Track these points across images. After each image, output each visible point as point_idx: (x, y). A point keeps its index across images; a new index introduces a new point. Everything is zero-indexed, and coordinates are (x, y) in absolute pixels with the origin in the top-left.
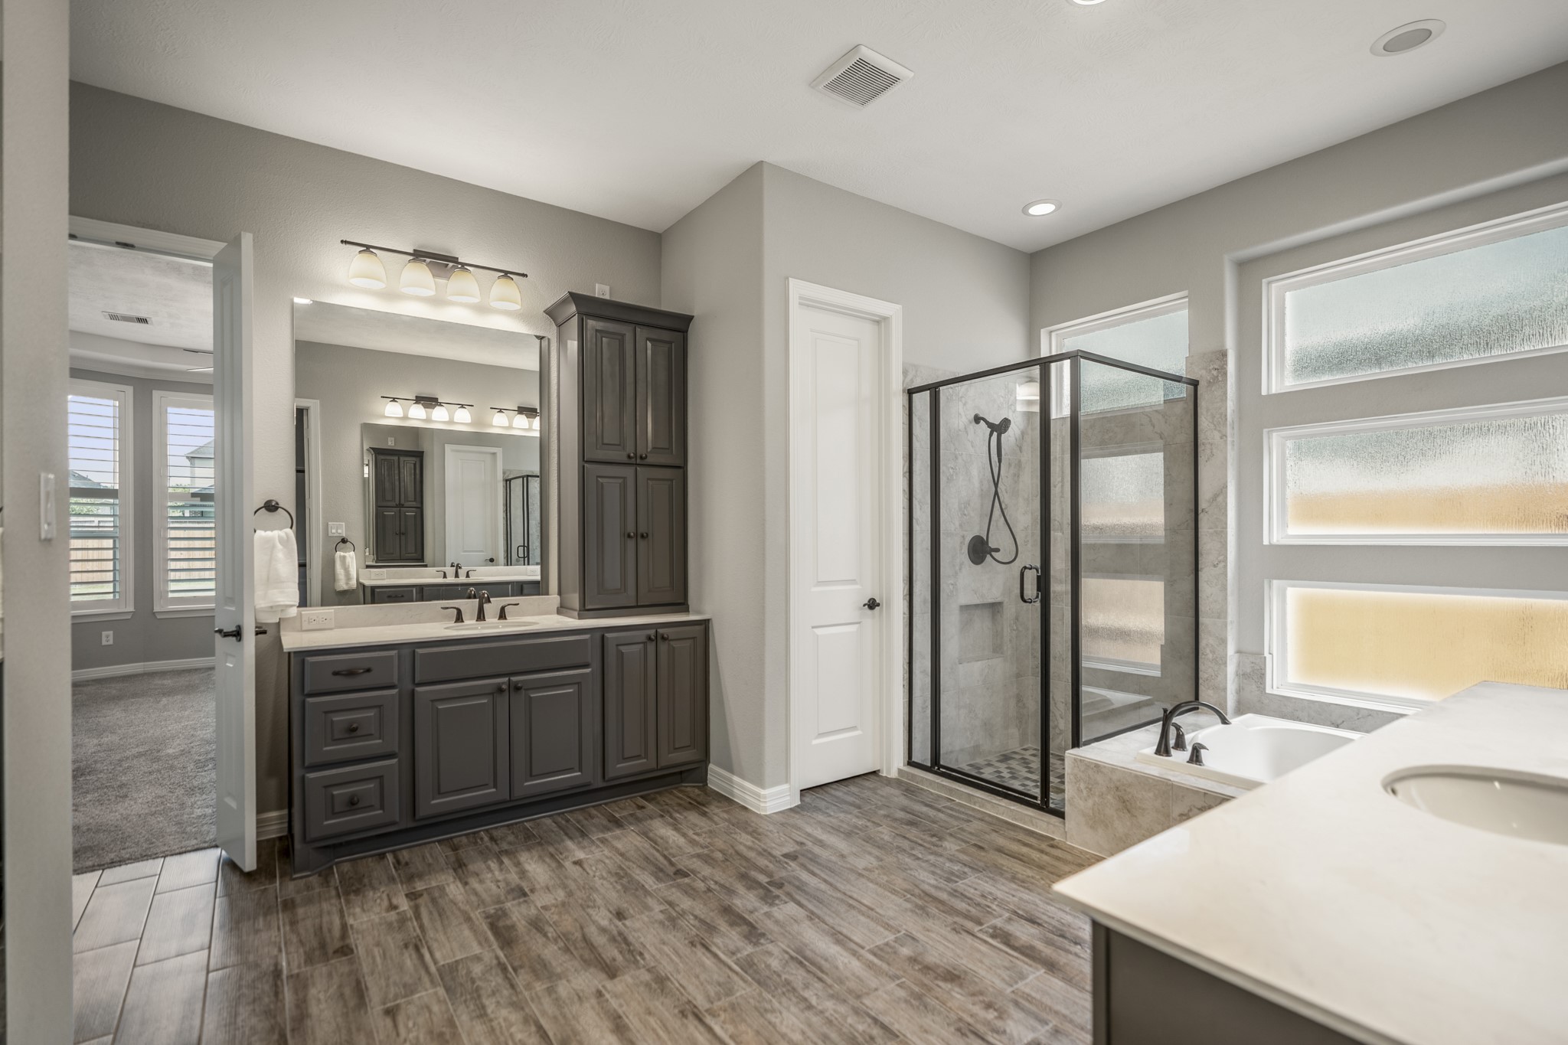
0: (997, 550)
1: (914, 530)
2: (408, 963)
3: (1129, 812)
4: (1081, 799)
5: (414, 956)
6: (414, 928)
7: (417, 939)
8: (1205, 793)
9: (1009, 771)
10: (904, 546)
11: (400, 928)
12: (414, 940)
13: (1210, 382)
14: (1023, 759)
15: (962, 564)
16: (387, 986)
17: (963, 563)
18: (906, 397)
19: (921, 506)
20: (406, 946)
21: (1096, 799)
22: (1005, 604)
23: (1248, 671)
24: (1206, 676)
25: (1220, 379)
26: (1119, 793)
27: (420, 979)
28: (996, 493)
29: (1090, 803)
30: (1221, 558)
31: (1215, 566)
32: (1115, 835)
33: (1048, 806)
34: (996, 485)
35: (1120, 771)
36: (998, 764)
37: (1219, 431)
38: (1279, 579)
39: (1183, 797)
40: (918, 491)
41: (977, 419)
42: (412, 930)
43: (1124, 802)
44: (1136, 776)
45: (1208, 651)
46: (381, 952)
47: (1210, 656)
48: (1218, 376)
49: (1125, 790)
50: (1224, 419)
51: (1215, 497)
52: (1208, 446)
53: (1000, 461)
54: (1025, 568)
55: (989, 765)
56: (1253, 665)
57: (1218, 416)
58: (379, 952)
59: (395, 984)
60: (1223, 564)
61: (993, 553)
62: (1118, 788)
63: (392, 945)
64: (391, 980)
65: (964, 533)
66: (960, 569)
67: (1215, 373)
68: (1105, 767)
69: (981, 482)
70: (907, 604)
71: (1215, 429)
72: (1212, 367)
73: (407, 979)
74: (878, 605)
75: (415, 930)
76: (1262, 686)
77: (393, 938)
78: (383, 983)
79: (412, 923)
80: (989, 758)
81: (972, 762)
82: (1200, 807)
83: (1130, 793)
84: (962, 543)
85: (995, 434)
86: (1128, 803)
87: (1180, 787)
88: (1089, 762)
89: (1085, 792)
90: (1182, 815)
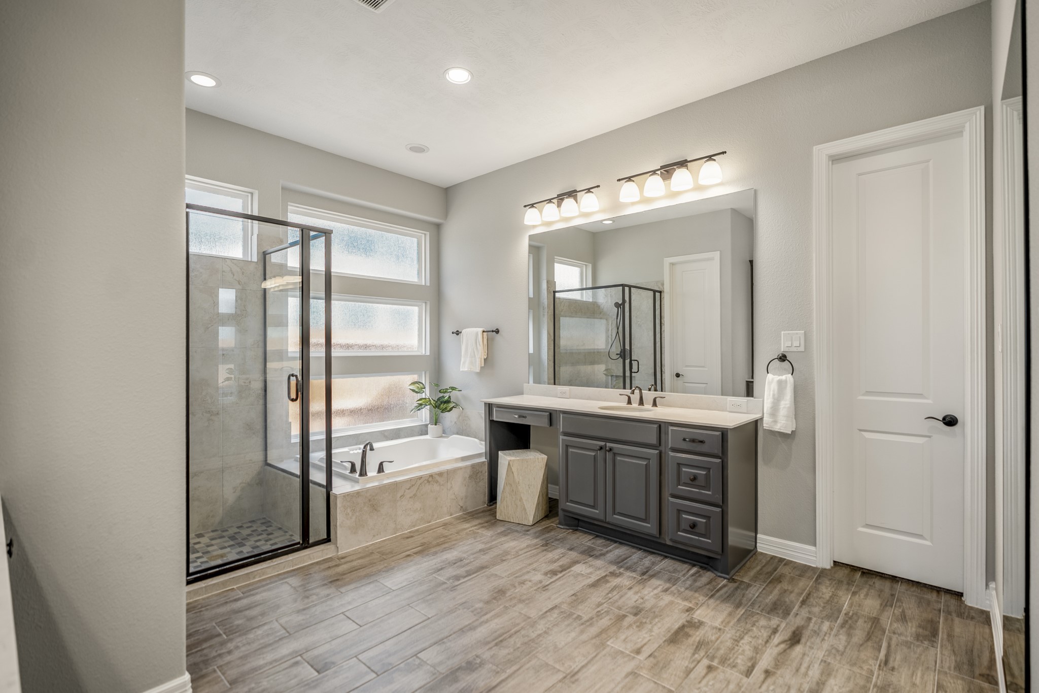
2: (898, 657)
3: (376, 510)
4: (348, 519)
5: (891, 659)
6: (878, 678)
7: (881, 668)
11: (889, 685)
12: (884, 669)
16: (921, 655)
20: (893, 669)
26: (371, 503)
27: (897, 645)
29: (354, 518)
33: (306, 544)
35: (371, 489)
39: (401, 486)
42: (880, 677)
43: (373, 506)
46: (914, 678)
49: (374, 499)
54: (291, 375)
58: (916, 679)
59: (915, 653)
62: (370, 500)
63: (903, 676)
64: (917, 656)
73: (905, 650)
75: (879, 675)
77: (899, 681)
78: (923, 658)
79: (876, 682)
83: (376, 499)
86: (375, 506)
87: (400, 482)
88: (353, 493)
89: (350, 514)
90: (401, 496)
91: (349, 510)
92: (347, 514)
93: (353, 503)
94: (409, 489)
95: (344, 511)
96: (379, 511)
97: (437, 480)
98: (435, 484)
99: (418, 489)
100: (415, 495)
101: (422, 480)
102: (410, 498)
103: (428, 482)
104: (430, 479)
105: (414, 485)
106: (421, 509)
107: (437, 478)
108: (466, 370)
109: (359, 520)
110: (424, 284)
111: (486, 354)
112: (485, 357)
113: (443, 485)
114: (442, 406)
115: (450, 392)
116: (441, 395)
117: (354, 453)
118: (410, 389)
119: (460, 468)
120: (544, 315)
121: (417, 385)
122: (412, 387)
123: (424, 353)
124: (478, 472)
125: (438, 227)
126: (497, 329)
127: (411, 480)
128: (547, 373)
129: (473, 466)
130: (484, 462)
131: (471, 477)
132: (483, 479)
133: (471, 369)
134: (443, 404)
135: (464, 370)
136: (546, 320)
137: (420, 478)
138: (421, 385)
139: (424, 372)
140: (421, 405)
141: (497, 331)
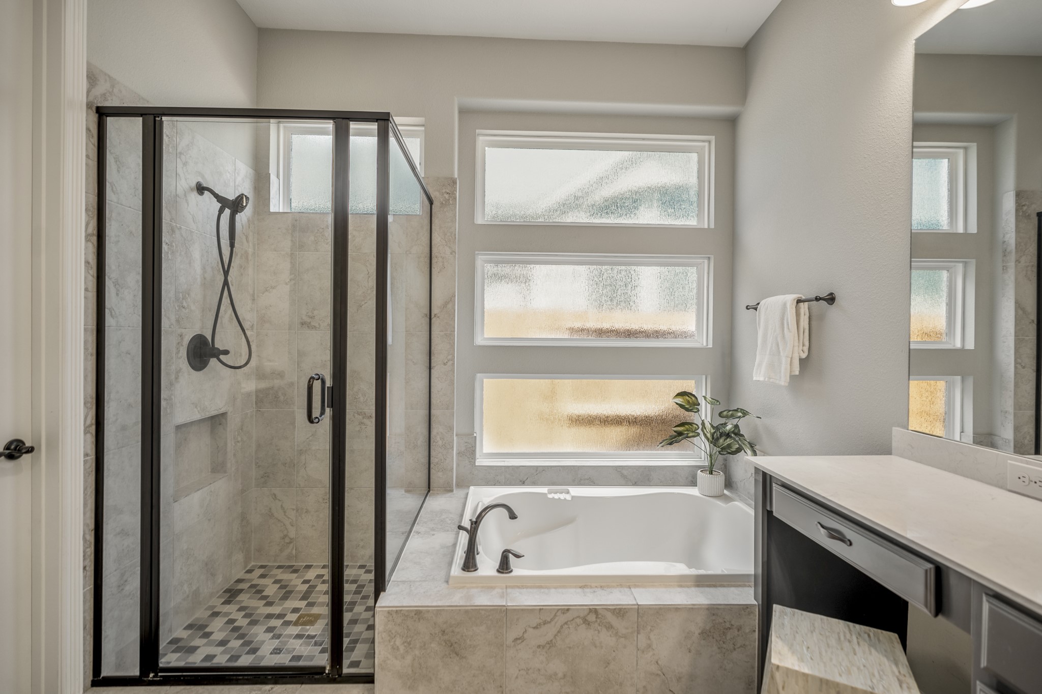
0: (226, 352)
1: (107, 325)
3: (457, 654)
4: (396, 658)
8: (540, 609)
9: (243, 613)
10: (86, 349)
13: (442, 203)
14: (253, 586)
15: (178, 371)
17: (180, 369)
18: (94, 118)
19: (118, 290)
21: (417, 652)
22: (229, 414)
23: (463, 450)
24: (436, 460)
25: (451, 202)
26: (446, 637)
28: (226, 283)
29: (409, 659)
30: (450, 357)
31: (445, 364)
32: (440, 687)
33: (340, 675)
34: (226, 273)
35: (447, 610)
36: (227, 608)
37: (450, 247)
38: (480, 373)
39: (518, 619)
40: (113, 267)
41: (201, 189)
43: (452, 645)
44: (467, 612)
45: (438, 439)
47: (440, 443)
48: (449, 200)
49: (453, 632)
50: (453, 238)
51: (445, 305)
52: (440, 259)
53: (232, 245)
54: (312, 378)
55: (215, 614)
56: (466, 444)
57: (449, 234)
60: (450, 363)
61: (222, 357)
62: (444, 631)
65: (183, 330)
66: (177, 378)
67: (447, 196)
68: (428, 611)
69: (204, 269)
70: (91, 439)
71: (447, 245)
72: (444, 191)
74: (31, 450)
76: (473, 461)
80: (210, 604)
81: (189, 622)
82: (534, 626)
83: (458, 633)
84: (179, 344)
85: (227, 212)
86: (456, 646)
87: (515, 610)
88: (408, 611)
89: (402, 648)
90: (516, 639)
91: (398, 642)
92: (395, 648)
93: (408, 629)
94: (534, 628)
95: (390, 641)
96: (465, 658)
97: (609, 623)
98: (604, 630)
99: (559, 632)
100: (551, 644)
101: (569, 616)
102: (539, 646)
103: (585, 621)
104: (592, 618)
105: (549, 622)
106: (565, 676)
107: (610, 618)
108: (762, 379)
109: (420, 664)
110: (706, 226)
111: (806, 349)
112: (804, 356)
113: (625, 637)
114: (721, 441)
115: (740, 417)
116: (723, 421)
117: (553, 498)
118: (677, 403)
119: (677, 609)
120: (1005, 268)
121: (687, 398)
122: (680, 400)
123: (705, 344)
124: (728, 625)
125: (732, 123)
126: (832, 294)
127: (541, 610)
128: (1012, 394)
129: (713, 611)
130: (746, 607)
131: (705, 634)
132: (744, 646)
133: (770, 378)
134: (723, 438)
135: (758, 379)
136: (1013, 278)
137: (566, 610)
138: (693, 398)
139: (704, 376)
140: (680, 434)
141: (831, 299)
